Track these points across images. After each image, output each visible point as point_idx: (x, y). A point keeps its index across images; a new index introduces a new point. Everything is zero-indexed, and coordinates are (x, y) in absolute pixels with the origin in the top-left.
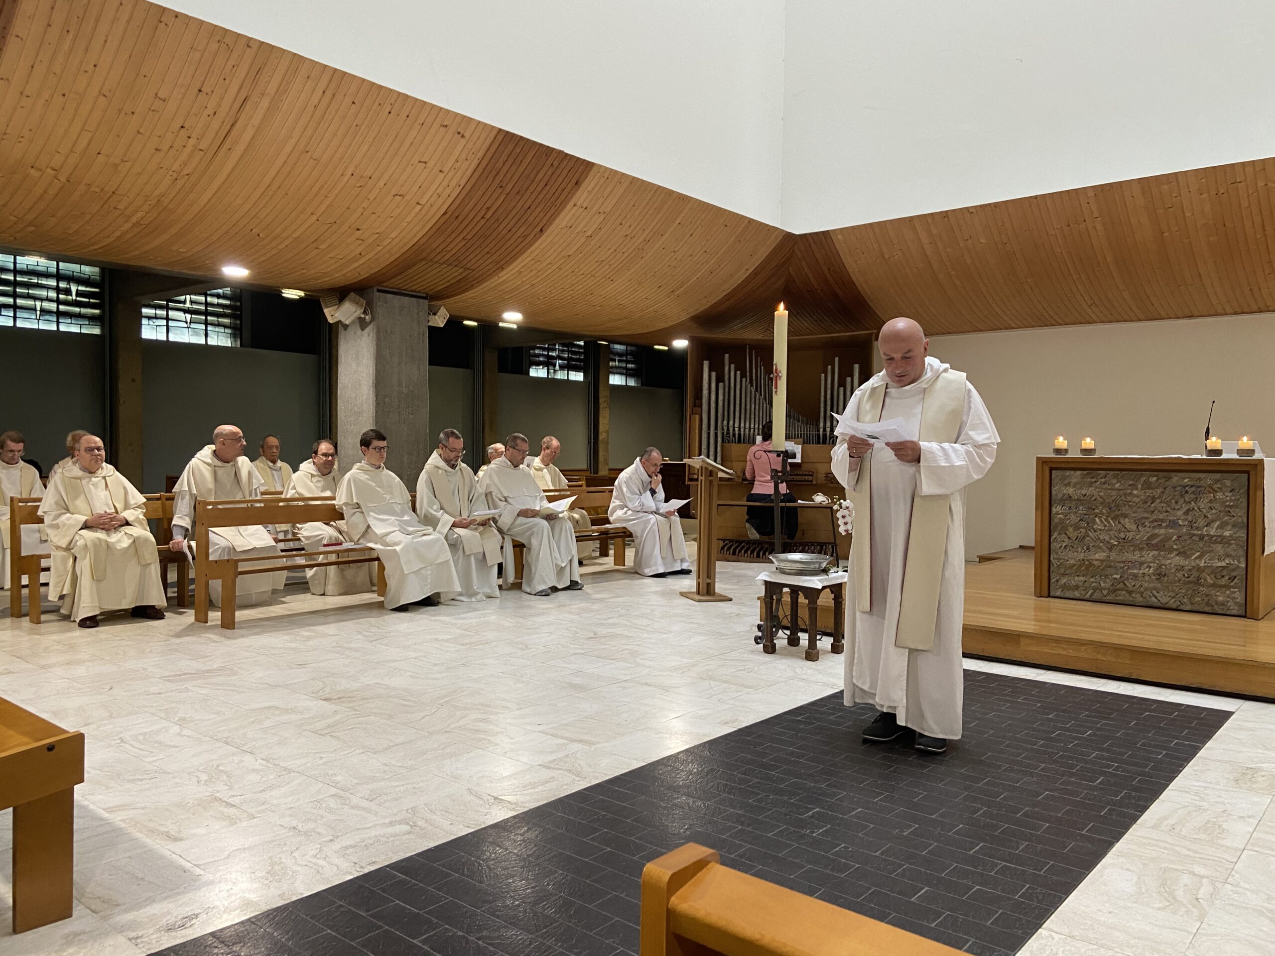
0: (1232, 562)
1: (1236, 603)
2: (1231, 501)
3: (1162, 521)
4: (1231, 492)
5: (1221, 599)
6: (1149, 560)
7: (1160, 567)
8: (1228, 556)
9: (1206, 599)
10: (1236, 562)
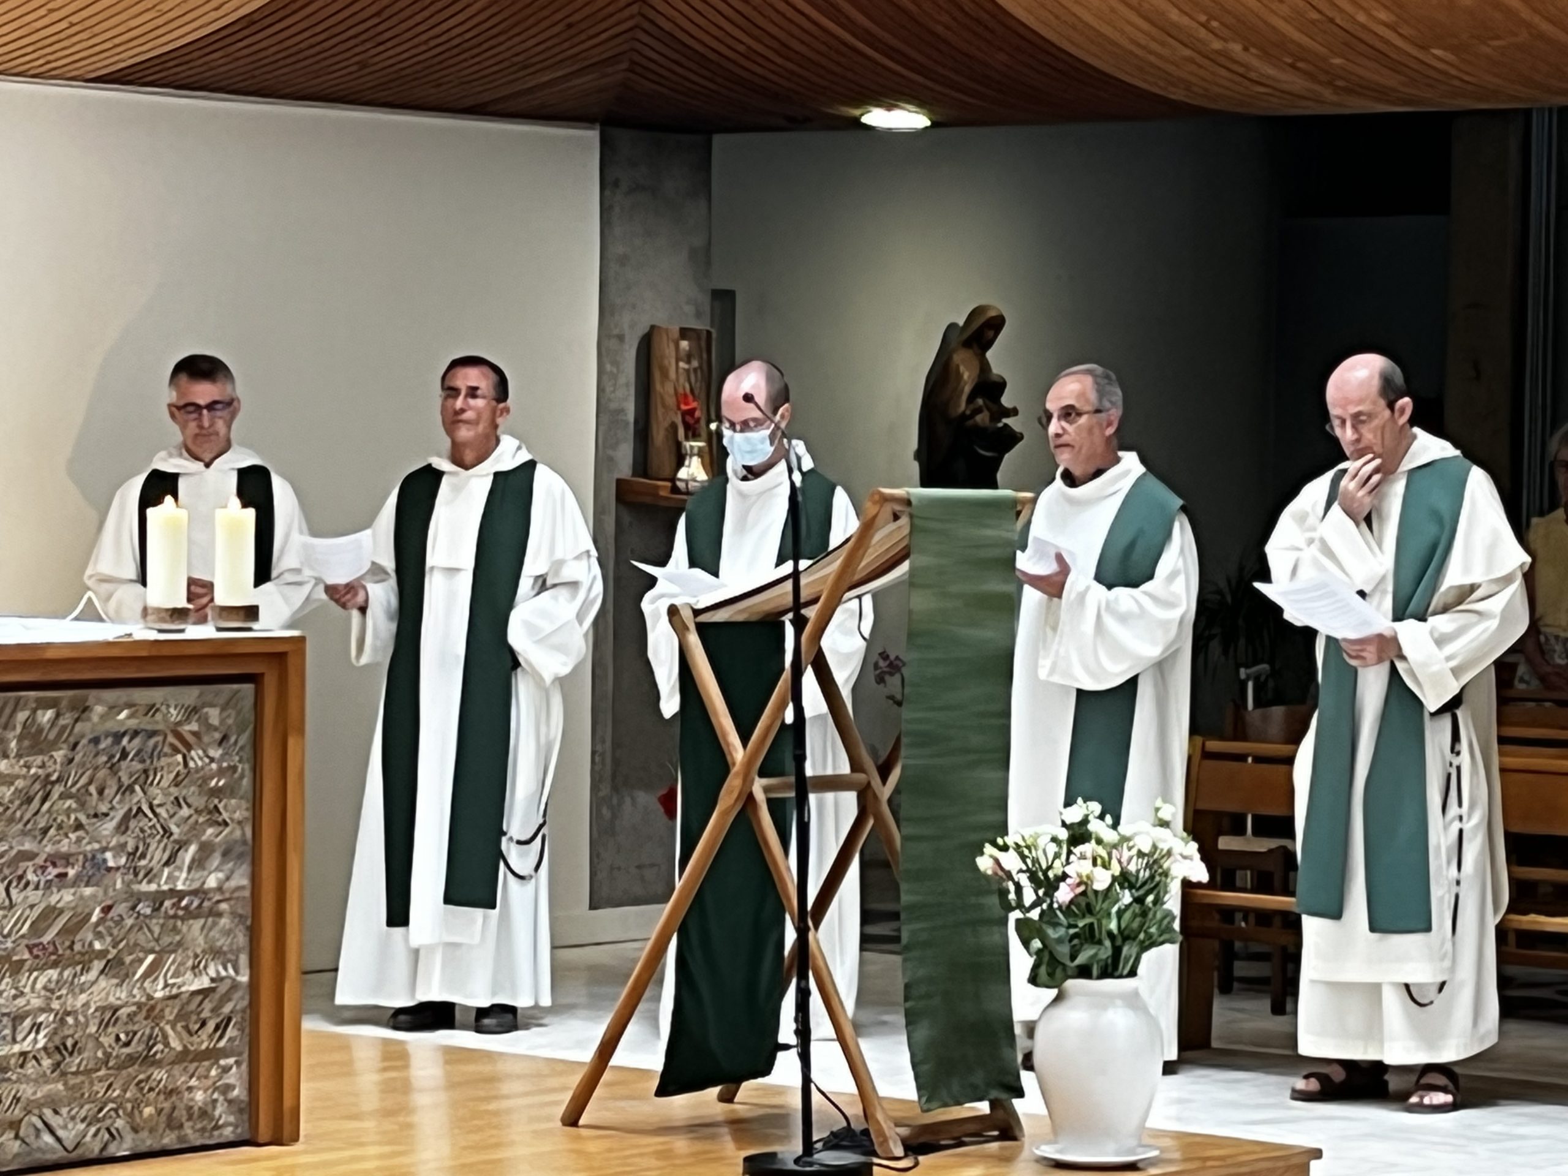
0: (223, 973)
1: (230, 1102)
2: (221, 773)
3: (67, 859)
4: (220, 743)
5: (199, 1096)
6: (36, 1002)
7: (63, 1021)
8: (216, 953)
9: (167, 1105)
10: (231, 972)
